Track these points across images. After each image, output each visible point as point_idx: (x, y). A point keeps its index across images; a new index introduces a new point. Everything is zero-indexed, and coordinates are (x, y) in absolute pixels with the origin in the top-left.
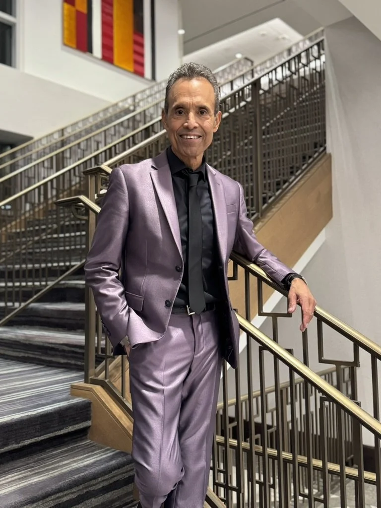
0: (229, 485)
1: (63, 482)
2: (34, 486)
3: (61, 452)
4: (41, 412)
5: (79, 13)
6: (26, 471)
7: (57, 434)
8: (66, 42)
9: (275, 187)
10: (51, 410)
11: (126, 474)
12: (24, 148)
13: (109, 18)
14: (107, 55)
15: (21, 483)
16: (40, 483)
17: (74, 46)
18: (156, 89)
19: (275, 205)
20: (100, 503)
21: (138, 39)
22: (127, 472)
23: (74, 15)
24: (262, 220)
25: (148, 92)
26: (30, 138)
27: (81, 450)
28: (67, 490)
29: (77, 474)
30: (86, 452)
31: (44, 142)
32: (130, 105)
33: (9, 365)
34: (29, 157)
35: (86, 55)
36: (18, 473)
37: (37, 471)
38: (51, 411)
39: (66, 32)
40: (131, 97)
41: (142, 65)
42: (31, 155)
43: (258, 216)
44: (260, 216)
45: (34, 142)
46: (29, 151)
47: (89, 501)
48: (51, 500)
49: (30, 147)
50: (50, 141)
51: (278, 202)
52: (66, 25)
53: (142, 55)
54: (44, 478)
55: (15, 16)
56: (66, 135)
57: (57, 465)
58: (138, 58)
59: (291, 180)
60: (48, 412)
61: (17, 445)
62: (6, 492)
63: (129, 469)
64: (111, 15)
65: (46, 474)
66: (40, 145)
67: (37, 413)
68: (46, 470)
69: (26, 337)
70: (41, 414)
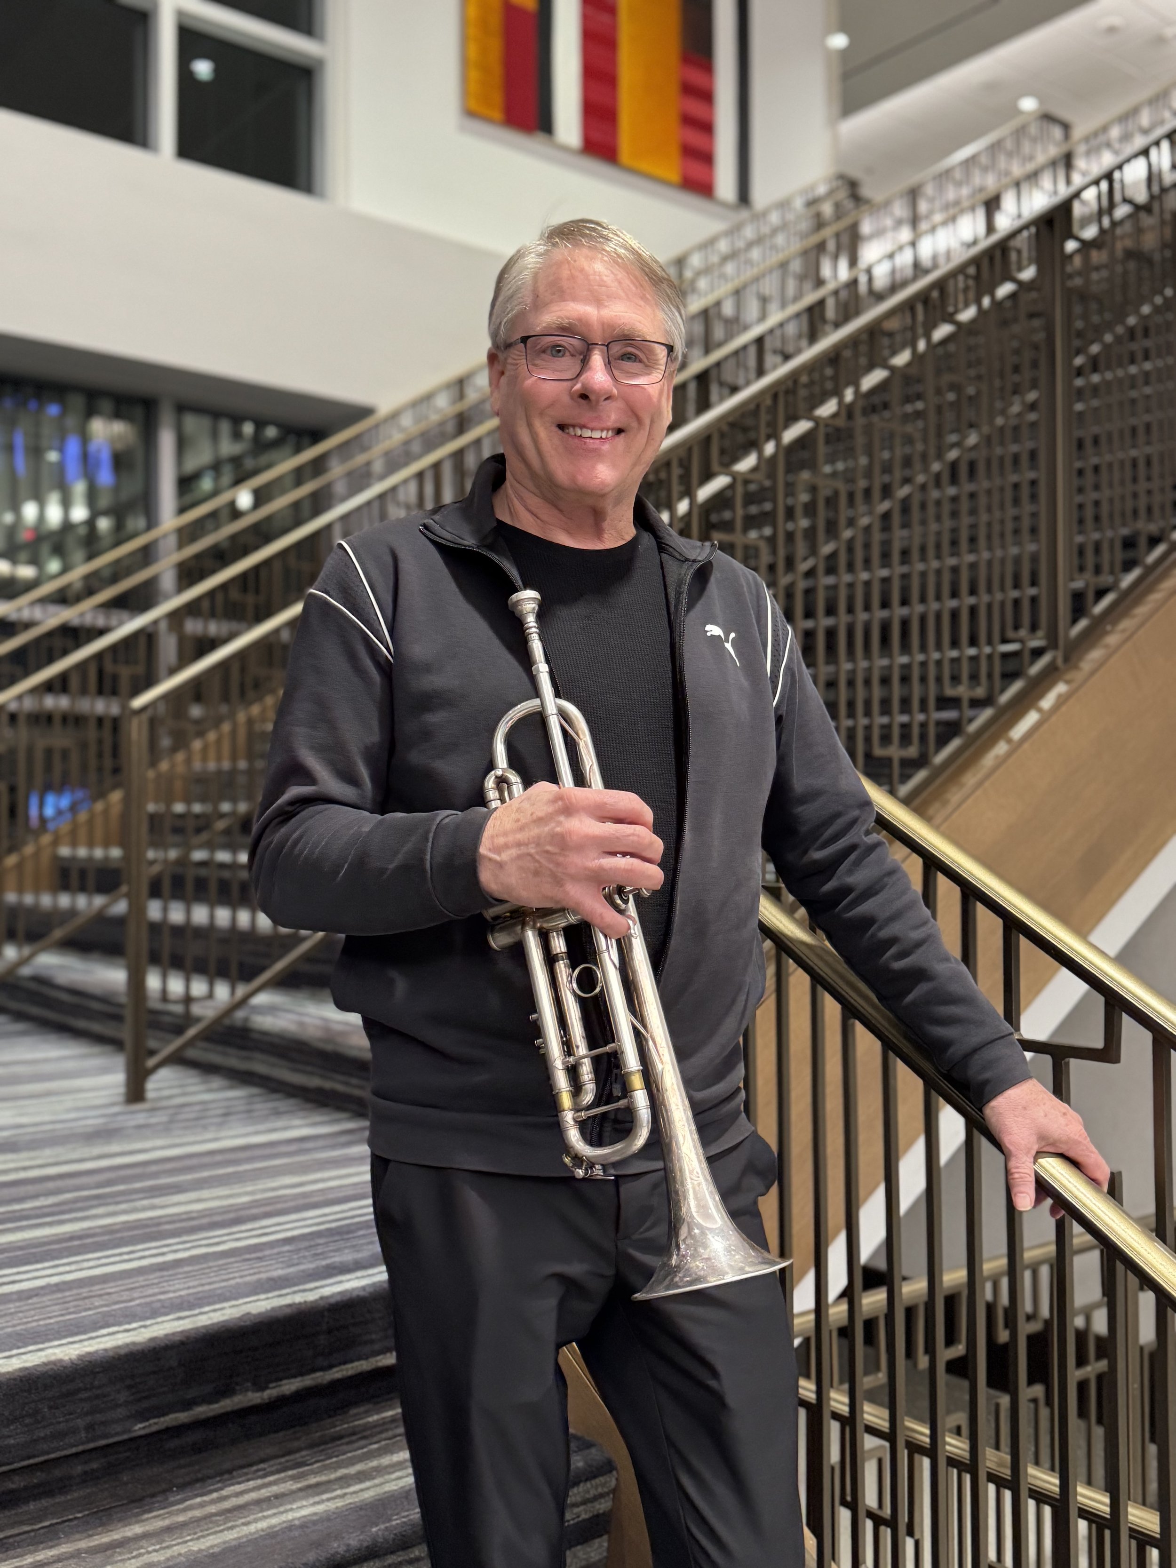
1: (382, 1526)
2: (296, 1533)
4: (332, 1296)
5: (512, 13)
6: (283, 1475)
7: (380, 1364)
8: (473, 106)
9: (1119, 555)
10: (363, 1288)
11: (582, 1508)
12: (349, 441)
13: (604, 18)
14: (597, 136)
15: (260, 1519)
16: (315, 1523)
17: (498, 115)
18: (749, 232)
21: (696, 77)
22: (584, 1502)
23: (496, 19)
25: (723, 246)
26: (364, 412)
28: (392, 1553)
31: (406, 421)
33: (277, 1113)
35: (536, 142)
36: (259, 1482)
37: (313, 1480)
38: (362, 1293)
39: (474, 74)
41: (706, 158)
42: (368, 464)
45: (376, 426)
46: (365, 449)
49: (364, 438)
50: (425, 418)
52: (472, 52)
53: (707, 127)
54: (331, 1506)
55: (322, 39)
56: (472, 396)
57: (374, 1463)
58: (695, 138)
60: (355, 1294)
61: (258, 1395)
62: (212, 1547)
63: (593, 1493)
64: (611, 10)
65: (339, 1492)
66: (393, 432)
67: (322, 1298)
68: (340, 1479)
69: (327, 1030)
70: (332, 1301)
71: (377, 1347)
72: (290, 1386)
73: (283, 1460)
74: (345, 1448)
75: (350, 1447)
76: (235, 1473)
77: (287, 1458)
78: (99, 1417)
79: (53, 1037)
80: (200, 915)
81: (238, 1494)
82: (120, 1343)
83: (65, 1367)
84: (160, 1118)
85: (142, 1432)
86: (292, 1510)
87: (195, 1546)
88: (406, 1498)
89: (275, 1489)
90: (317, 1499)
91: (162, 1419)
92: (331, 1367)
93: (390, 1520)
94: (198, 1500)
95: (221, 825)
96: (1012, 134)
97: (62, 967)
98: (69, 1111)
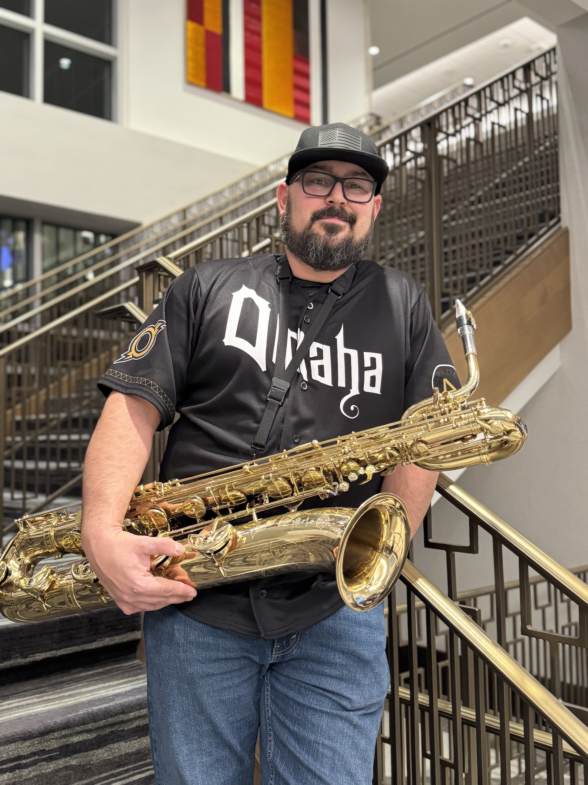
1: (74, 714)
2: (32, 717)
3: (92, 675)
5: (209, 35)
6: (33, 696)
7: (86, 648)
8: (191, 79)
9: (466, 285)
12: (128, 239)
13: (256, 38)
14: (252, 94)
15: (17, 713)
16: (41, 714)
17: (203, 84)
20: (134, 750)
21: (301, 66)
23: (202, 38)
26: (136, 225)
27: (121, 673)
28: (78, 726)
29: (96, 706)
30: (126, 676)
31: (157, 229)
35: (222, 97)
36: (21, 699)
37: (46, 698)
39: (191, 64)
41: (307, 105)
42: (138, 247)
45: (142, 231)
46: (135, 243)
47: (116, 745)
48: (53, 739)
49: (136, 238)
50: (166, 228)
52: (190, 54)
53: (307, 91)
54: (52, 707)
55: (116, 47)
56: (190, 217)
57: (78, 691)
58: (301, 96)
59: (494, 273)
61: (23, 660)
64: (259, 34)
65: (57, 702)
66: (150, 235)
68: (60, 697)
71: (84, 640)
72: (39, 657)
73: (34, 691)
74: (66, 686)
75: (68, 685)
76: (10, 696)
77: (37, 690)
80: (42, 465)
81: (8, 704)
86: (33, 709)
88: (88, 703)
89: (28, 702)
90: (46, 705)
92: (60, 648)
93: (78, 712)
96: (450, 93)
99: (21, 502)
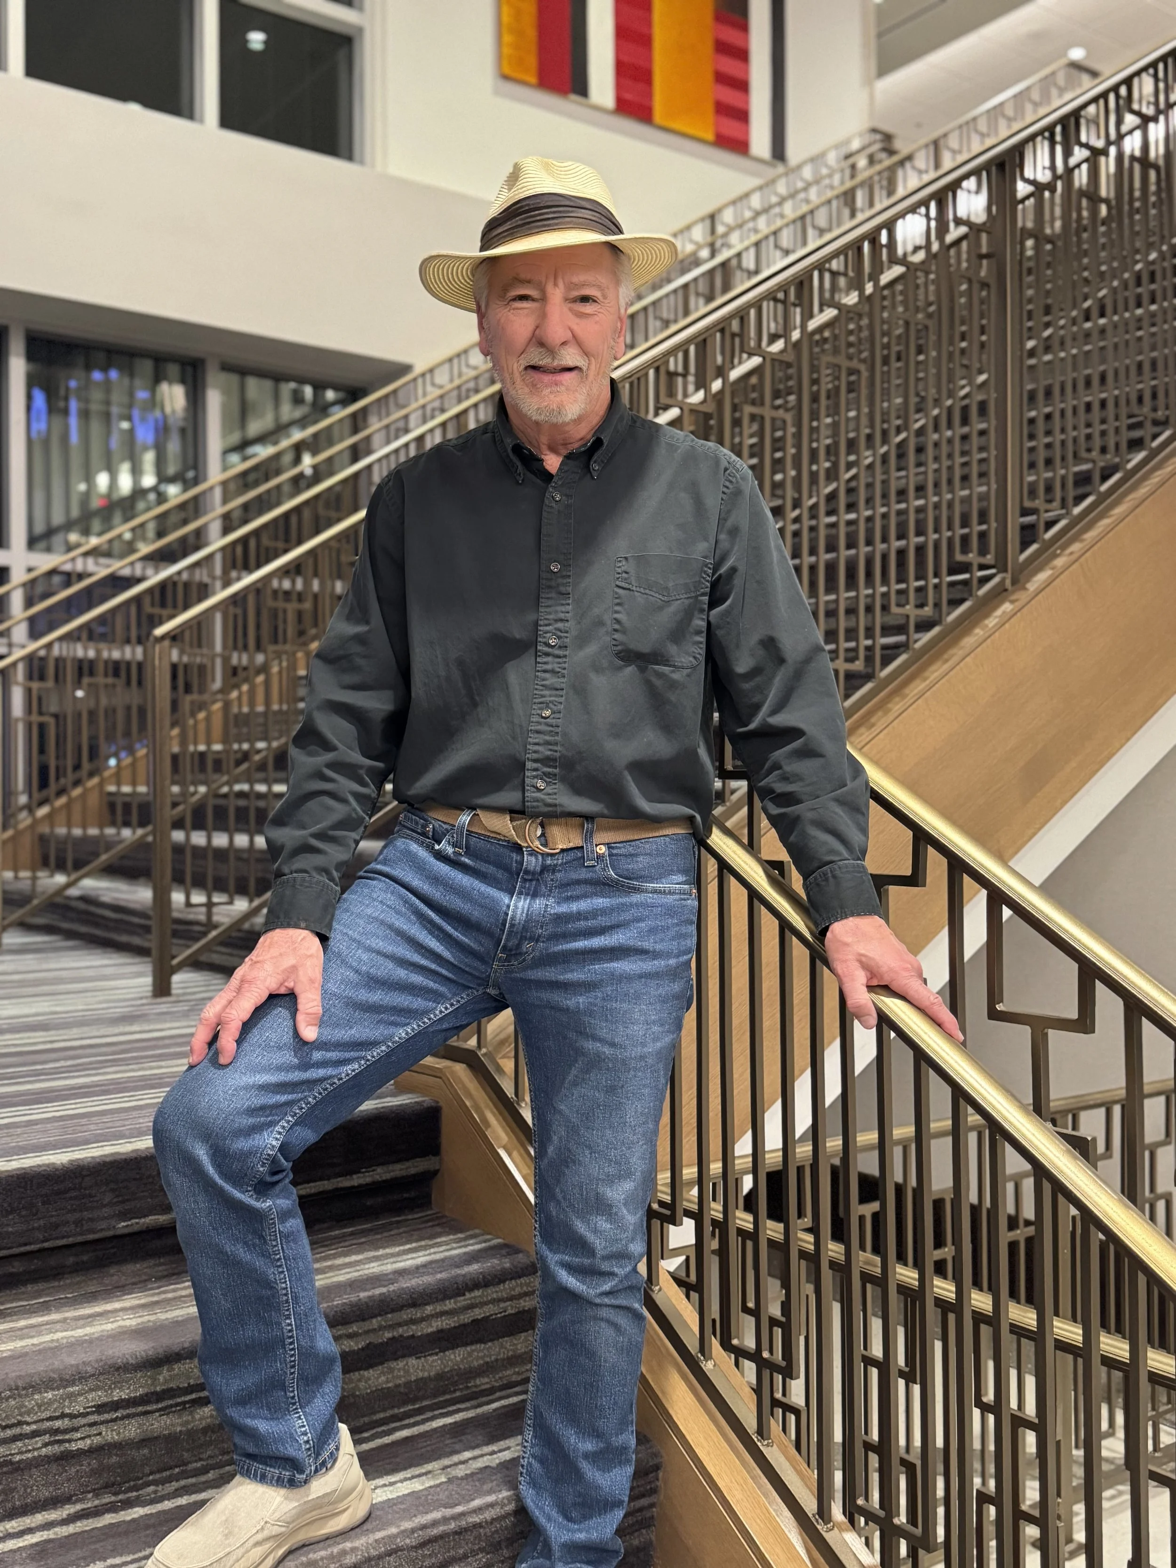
0: (766, 1354)
3: (352, 1234)
7: (341, 1185)
8: (507, 71)
9: (1071, 491)
11: (508, 1303)
12: (386, 396)
14: (628, 96)
17: (533, 78)
18: (782, 188)
19: (1064, 548)
20: (432, 1374)
21: (731, 35)
22: (511, 1298)
24: (1013, 597)
25: (756, 201)
26: (403, 370)
27: (405, 1232)
29: (365, 1290)
30: (415, 1237)
31: (442, 377)
32: (700, 247)
34: (401, 424)
35: (571, 104)
39: (507, 38)
40: (702, 220)
41: (742, 116)
42: (406, 417)
43: (1003, 581)
44: (1008, 583)
45: (415, 380)
46: (401, 405)
47: (401, 1364)
49: (401, 394)
50: (460, 375)
51: (1076, 538)
52: (507, 18)
53: (742, 85)
55: (361, 9)
57: (329, 1263)
58: (730, 96)
59: (1130, 466)
63: (518, 1290)
66: (429, 388)
78: (86, 1214)
79: (99, 951)
80: (241, 841)
82: (106, 1152)
83: (57, 1170)
84: (183, 1007)
85: (126, 1231)
87: (163, 1316)
88: (350, 1286)
91: (143, 1220)
93: (333, 1301)
94: (172, 1287)
95: (257, 758)
97: (108, 889)
98: (101, 1002)
99: (203, 910)
